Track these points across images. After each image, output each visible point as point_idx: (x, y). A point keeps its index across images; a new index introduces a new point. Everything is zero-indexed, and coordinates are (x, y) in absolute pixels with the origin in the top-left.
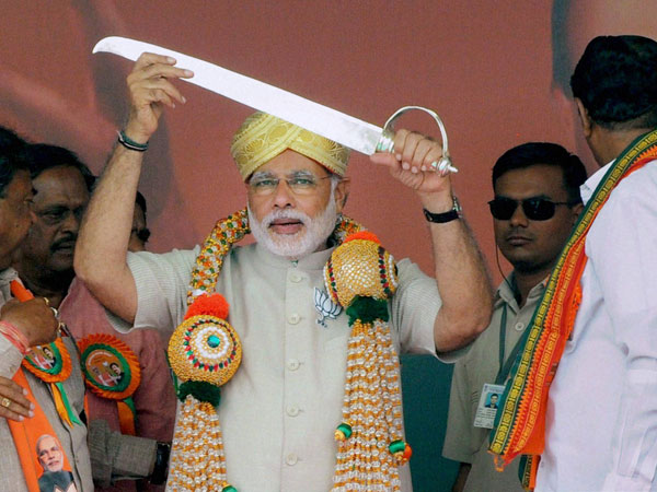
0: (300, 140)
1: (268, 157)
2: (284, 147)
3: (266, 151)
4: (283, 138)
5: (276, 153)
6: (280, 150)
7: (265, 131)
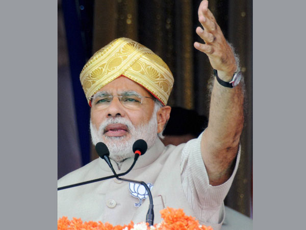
0: (131, 69)
1: (106, 82)
2: (118, 74)
3: (105, 76)
4: (119, 67)
5: (112, 78)
6: (115, 76)
7: (105, 62)
